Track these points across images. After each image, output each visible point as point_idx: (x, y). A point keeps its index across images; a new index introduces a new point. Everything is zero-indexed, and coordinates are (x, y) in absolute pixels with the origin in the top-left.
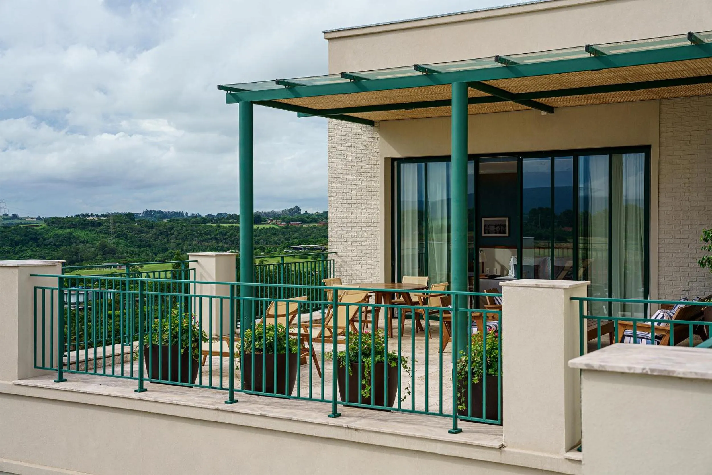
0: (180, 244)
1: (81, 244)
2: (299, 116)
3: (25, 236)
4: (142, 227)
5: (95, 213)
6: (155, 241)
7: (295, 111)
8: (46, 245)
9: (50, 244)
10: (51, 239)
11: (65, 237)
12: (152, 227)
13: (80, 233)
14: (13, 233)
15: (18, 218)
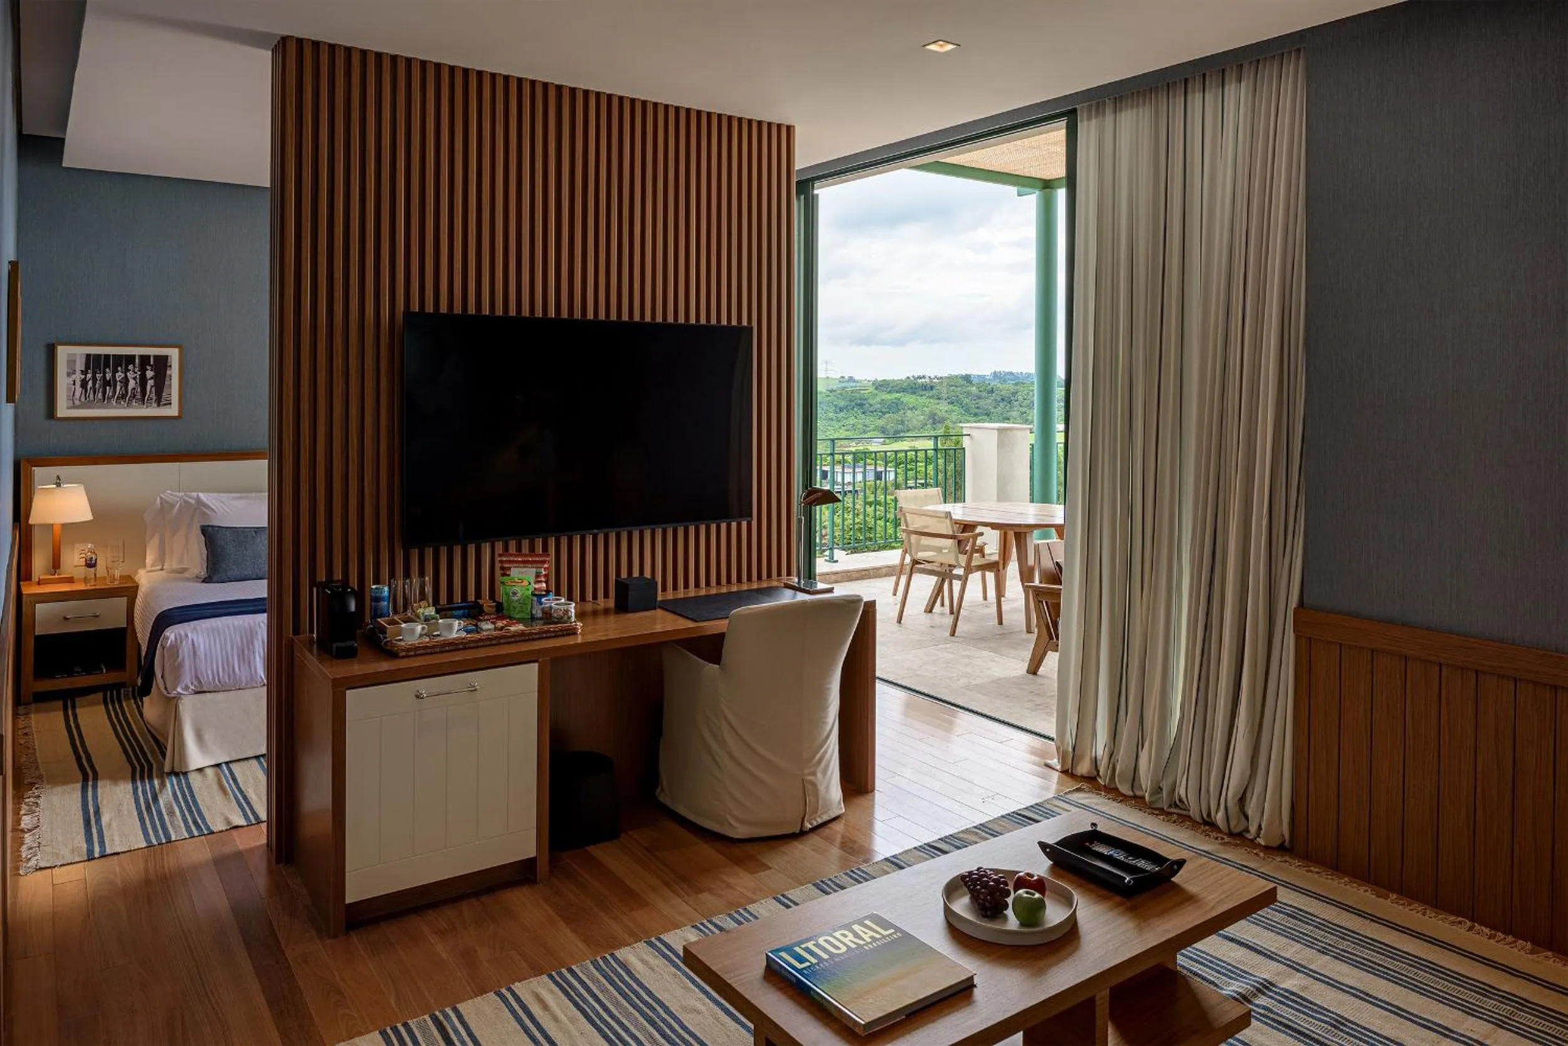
0: (1025, 413)
1: (909, 411)
2: (1019, 195)
3: (851, 401)
4: (980, 391)
5: (927, 374)
6: (995, 408)
7: (1014, 184)
8: (872, 412)
9: (875, 411)
10: (879, 406)
11: (893, 403)
12: (992, 391)
13: (909, 399)
14: (837, 398)
15: (855, 381)
